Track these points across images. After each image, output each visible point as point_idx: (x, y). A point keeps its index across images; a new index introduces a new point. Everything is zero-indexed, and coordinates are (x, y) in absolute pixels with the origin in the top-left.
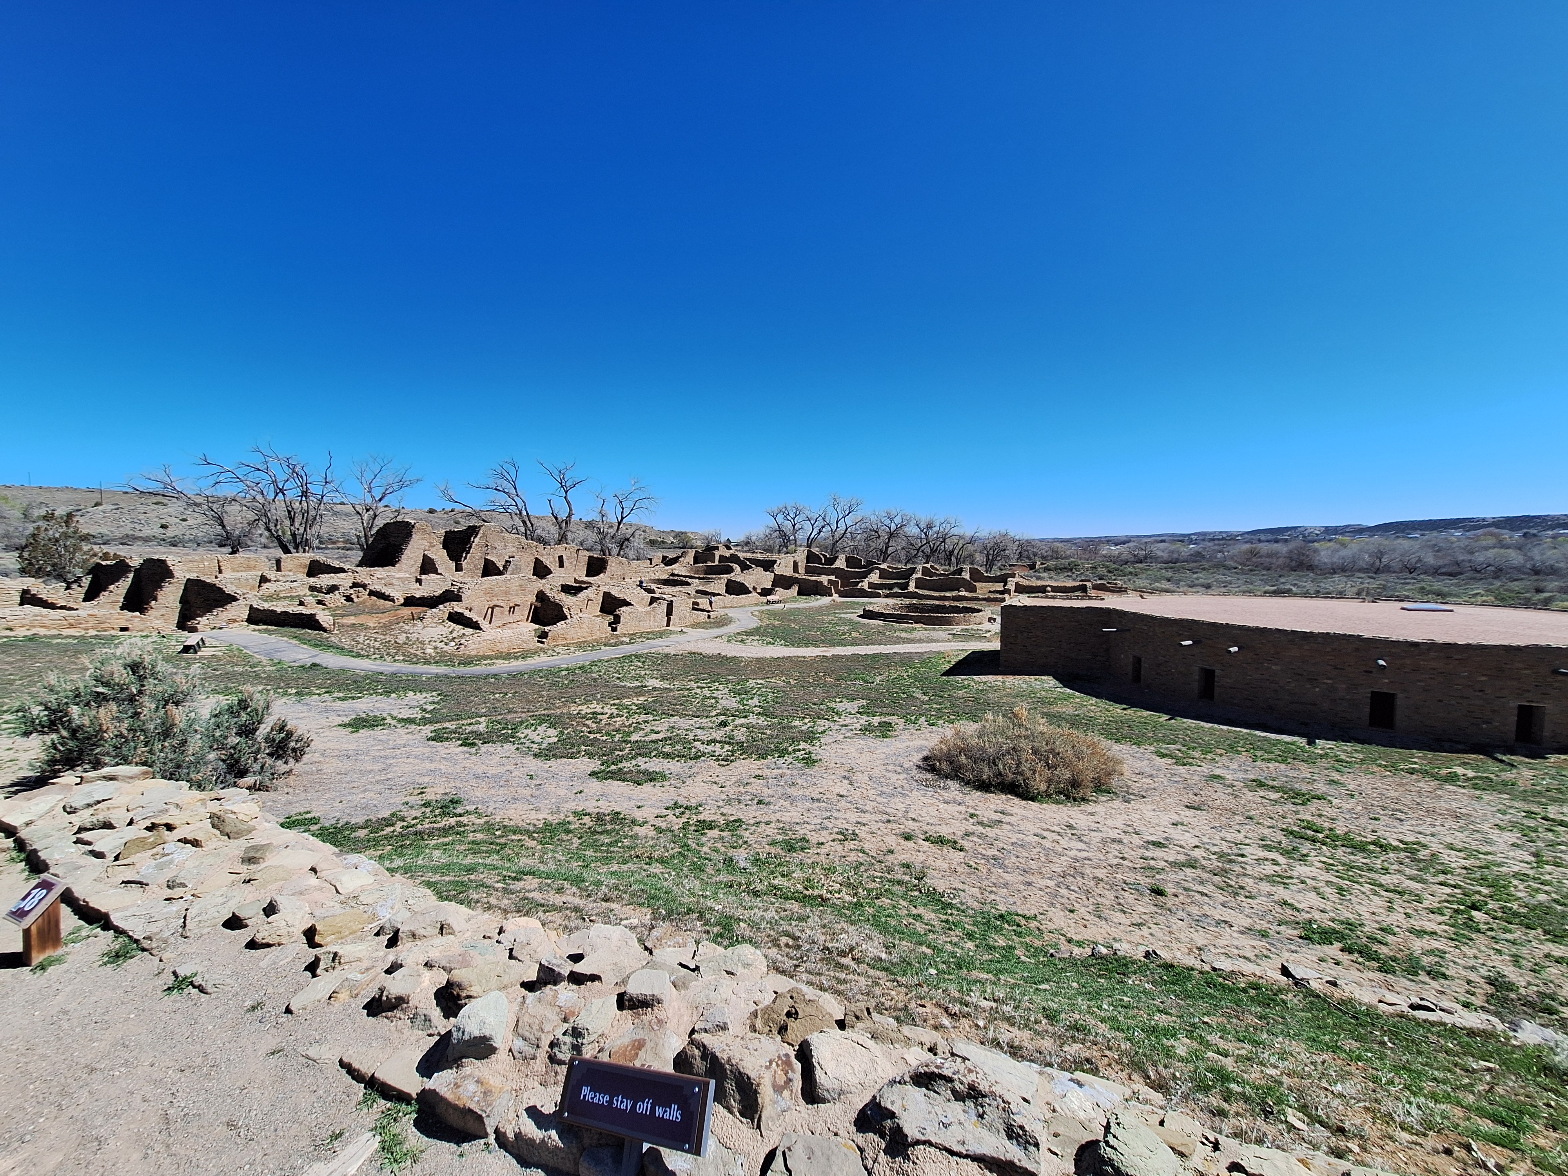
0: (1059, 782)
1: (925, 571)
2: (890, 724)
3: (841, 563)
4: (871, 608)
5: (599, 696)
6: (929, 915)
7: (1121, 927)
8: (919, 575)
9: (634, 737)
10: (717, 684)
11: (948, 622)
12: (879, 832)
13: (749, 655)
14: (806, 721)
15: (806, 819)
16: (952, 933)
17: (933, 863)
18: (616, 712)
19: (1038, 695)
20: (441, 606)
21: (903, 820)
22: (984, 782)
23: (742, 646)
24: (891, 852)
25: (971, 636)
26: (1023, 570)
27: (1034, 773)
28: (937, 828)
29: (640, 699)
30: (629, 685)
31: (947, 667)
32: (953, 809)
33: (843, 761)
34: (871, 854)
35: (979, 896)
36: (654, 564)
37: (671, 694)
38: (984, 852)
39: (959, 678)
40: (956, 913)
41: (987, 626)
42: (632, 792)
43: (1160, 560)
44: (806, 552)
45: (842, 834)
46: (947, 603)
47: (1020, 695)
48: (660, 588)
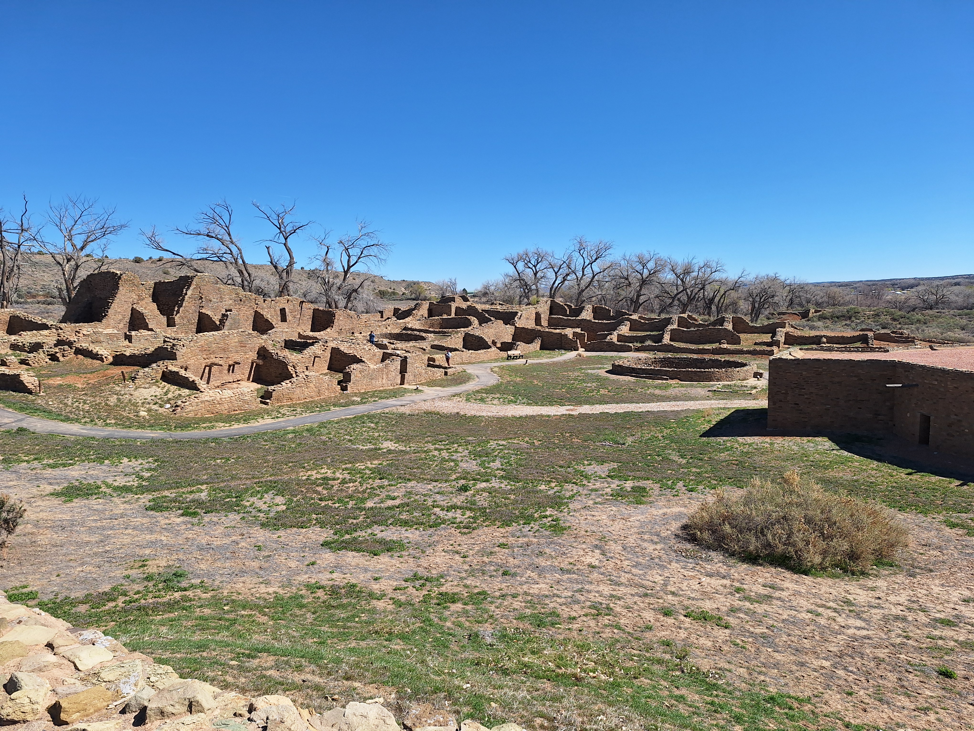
0: (835, 554)
1: (682, 322)
2: (645, 488)
3: (587, 315)
4: (621, 363)
5: (329, 460)
6: (693, 697)
7: (906, 712)
8: (675, 326)
9: (369, 504)
10: (456, 445)
11: (709, 378)
12: (636, 607)
13: (489, 414)
14: (553, 485)
15: (555, 592)
16: (718, 716)
17: (696, 641)
18: (348, 477)
19: (811, 458)
20: (154, 365)
21: (661, 593)
22: (751, 553)
23: (483, 406)
24: (650, 628)
25: (734, 393)
26: (794, 319)
27: (808, 543)
28: (700, 603)
29: (374, 462)
30: (361, 447)
31: (707, 427)
32: (716, 582)
33: (594, 528)
34: (627, 630)
35: (746, 676)
36: (385, 317)
37: (407, 457)
38: (752, 629)
39: (721, 439)
40: (722, 694)
41: (752, 381)
42: (368, 563)
43: (953, 305)
44: (549, 302)
45: (595, 608)
46: (707, 357)
47: (790, 458)
48: (393, 344)
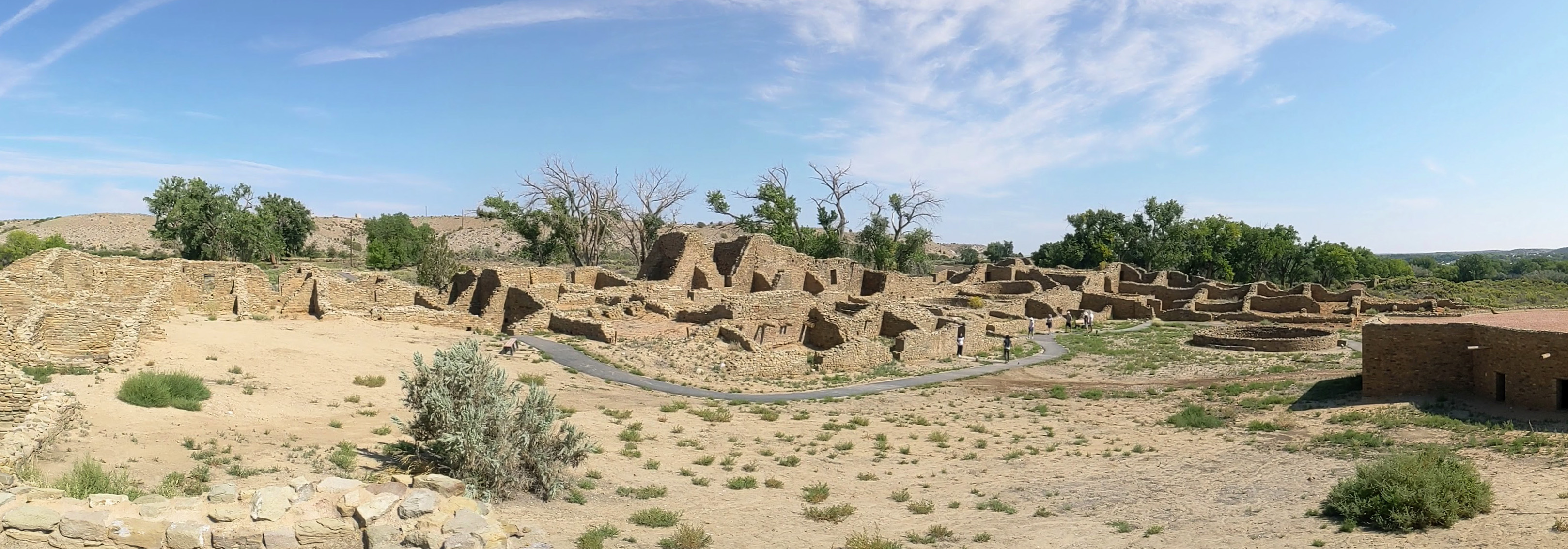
1: (1261, 290)
3: (1162, 281)
4: (1201, 334)
8: (1255, 294)
36: (938, 281)
44: (1119, 267)
46: (1291, 326)
48: (948, 309)
